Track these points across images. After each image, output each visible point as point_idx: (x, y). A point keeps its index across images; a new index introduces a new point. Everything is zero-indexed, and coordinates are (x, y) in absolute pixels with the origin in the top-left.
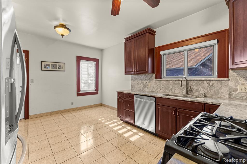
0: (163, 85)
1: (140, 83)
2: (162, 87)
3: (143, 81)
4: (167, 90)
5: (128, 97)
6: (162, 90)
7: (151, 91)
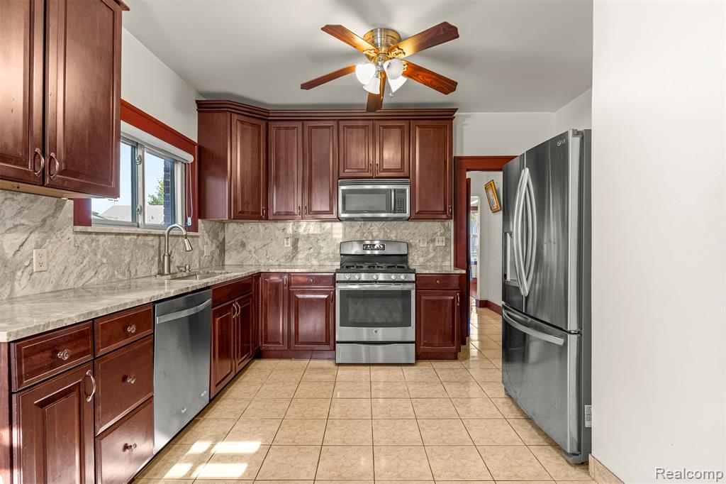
0: (105, 254)
2: (102, 263)
4: (116, 273)
5: (132, 329)
6: (100, 276)
7: (49, 288)
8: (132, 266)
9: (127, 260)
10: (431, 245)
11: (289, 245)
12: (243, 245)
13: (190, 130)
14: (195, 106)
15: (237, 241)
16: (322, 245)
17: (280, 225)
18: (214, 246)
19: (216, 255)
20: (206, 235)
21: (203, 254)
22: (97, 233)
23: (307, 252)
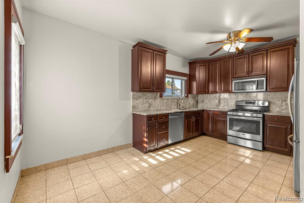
0: (165, 103)
1: (145, 102)
2: (165, 105)
3: (148, 100)
5: (164, 117)
6: (164, 108)
7: (156, 109)
8: (171, 106)
9: (170, 105)
10: (284, 103)
11: (217, 102)
12: (203, 101)
13: (186, 71)
14: (188, 64)
15: (201, 100)
16: (229, 102)
17: (215, 95)
18: (194, 101)
19: (195, 104)
20: (191, 98)
21: (190, 104)
22: (164, 99)
23: (223, 104)
